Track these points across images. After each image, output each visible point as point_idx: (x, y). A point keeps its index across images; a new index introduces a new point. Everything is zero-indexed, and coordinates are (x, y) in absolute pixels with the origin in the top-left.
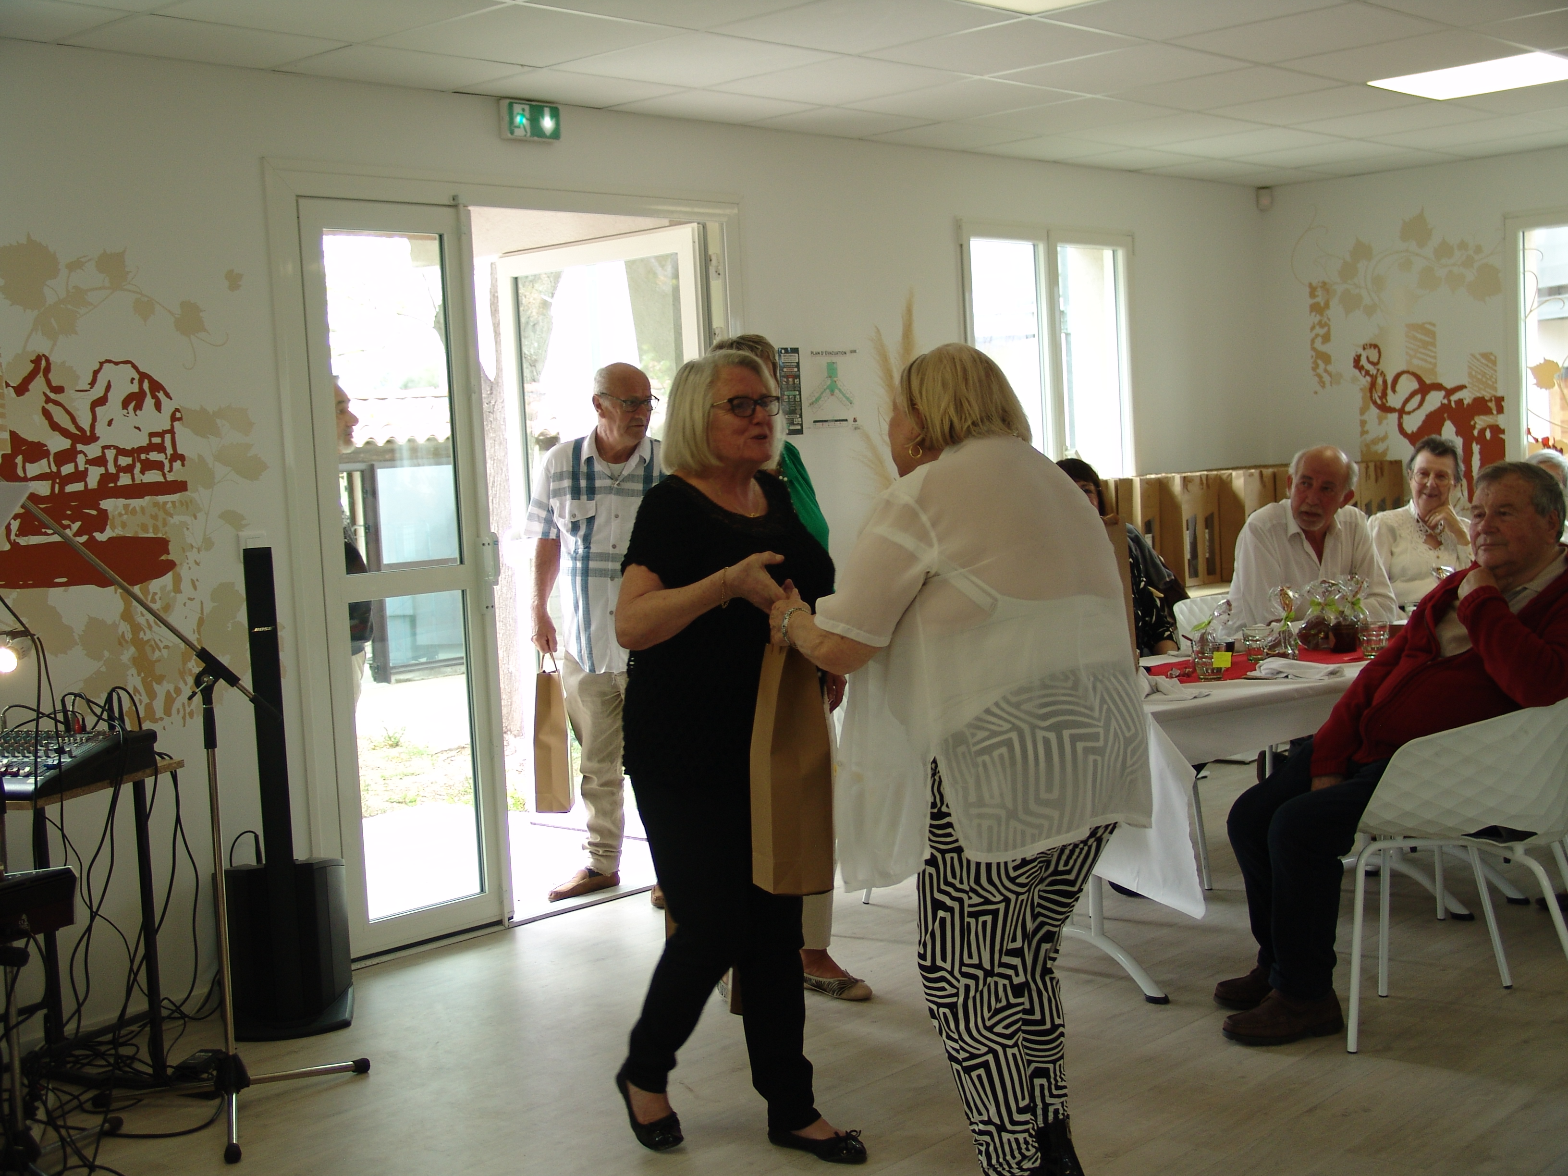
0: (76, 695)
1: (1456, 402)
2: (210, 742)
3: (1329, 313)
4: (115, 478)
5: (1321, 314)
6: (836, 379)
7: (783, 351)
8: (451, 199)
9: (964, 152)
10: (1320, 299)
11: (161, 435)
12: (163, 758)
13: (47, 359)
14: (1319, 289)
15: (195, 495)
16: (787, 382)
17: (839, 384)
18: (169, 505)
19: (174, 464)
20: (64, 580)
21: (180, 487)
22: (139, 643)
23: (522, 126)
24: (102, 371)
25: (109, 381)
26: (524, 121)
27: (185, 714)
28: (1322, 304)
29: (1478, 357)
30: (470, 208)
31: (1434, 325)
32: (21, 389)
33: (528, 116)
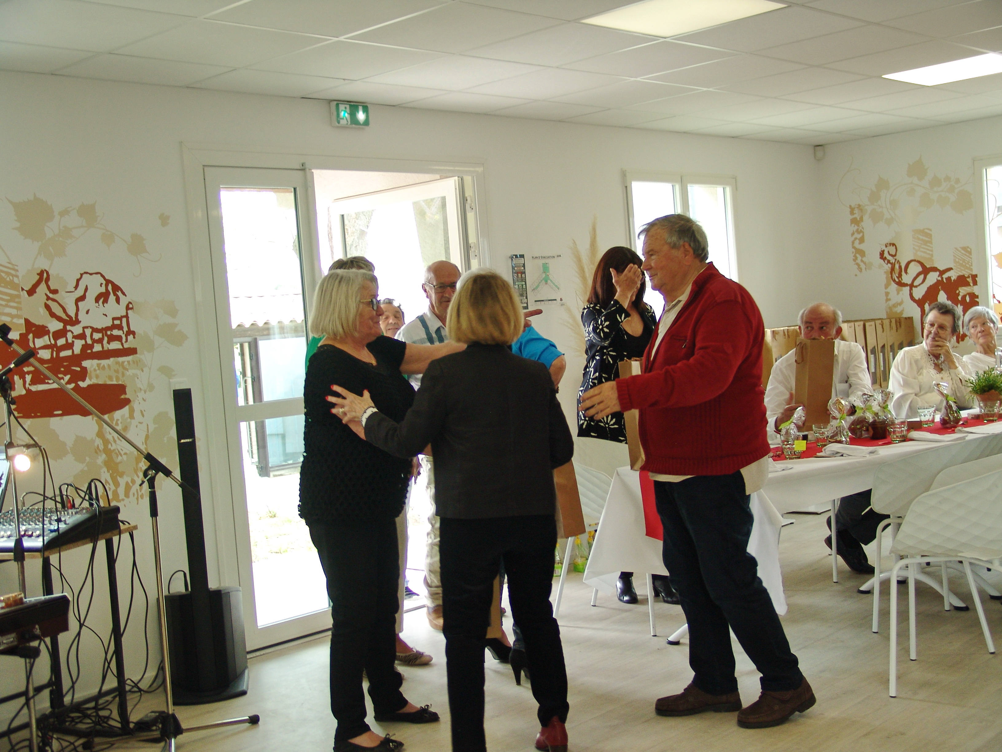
0: (68, 485)
1: (946, 278)
2: (154, 512)
3: (862, 224)
4: (92, 347)
5: (858, 226)
6: (548, 274)
7: (514, 257)
8: (301, 165)
9: (625, 127)
10: (857, 216)
11: (120, 319)
12: (124, 524)
13: (47, 273)
14: (856, 209)
15: (142, 357)
16: (518, 276)
17: (551, 277)
18: (126, 363)
19: (129, 337)
20: (60, 412)
21: (132, 351)
22: (107, 452)
23: (345, 118)
24: (82, 280)
25: (87, 286)
26: (346, 115)
27: (138, 496)
28: (858, 219)
29: (960, 249)
30: (313, 171)
31: (930, 230)
32: (31, 292)
33: (348, 111)
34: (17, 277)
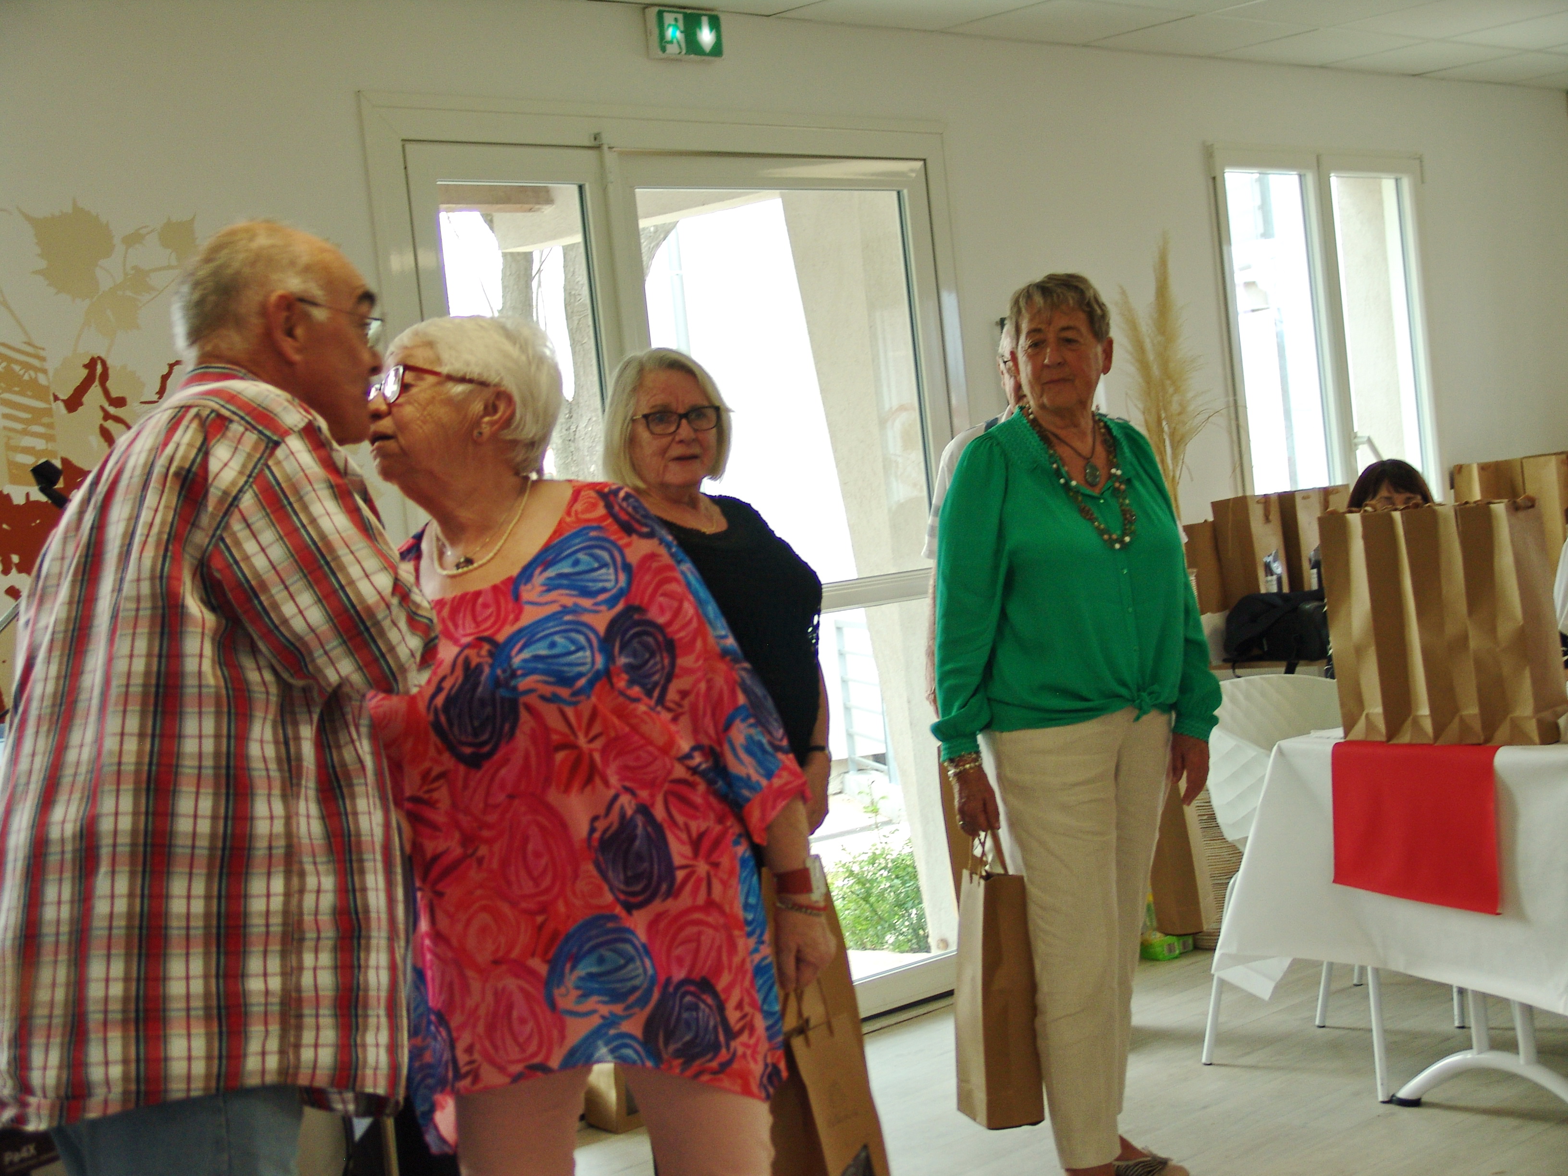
8: (593, 139)
9: (1211, 57)
13: (104, 363)
24: (172, 376)
26: (678, 35)
30: (615, 150)
32: (73, 403)
33: (682, 28)
34: (45, 372)
